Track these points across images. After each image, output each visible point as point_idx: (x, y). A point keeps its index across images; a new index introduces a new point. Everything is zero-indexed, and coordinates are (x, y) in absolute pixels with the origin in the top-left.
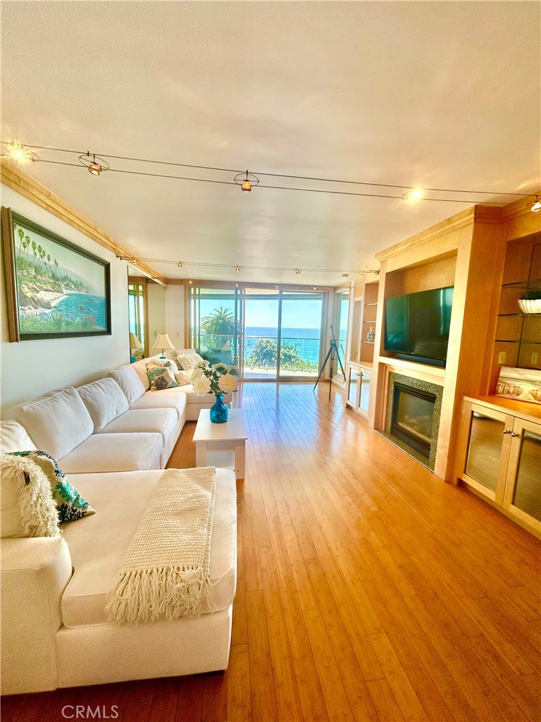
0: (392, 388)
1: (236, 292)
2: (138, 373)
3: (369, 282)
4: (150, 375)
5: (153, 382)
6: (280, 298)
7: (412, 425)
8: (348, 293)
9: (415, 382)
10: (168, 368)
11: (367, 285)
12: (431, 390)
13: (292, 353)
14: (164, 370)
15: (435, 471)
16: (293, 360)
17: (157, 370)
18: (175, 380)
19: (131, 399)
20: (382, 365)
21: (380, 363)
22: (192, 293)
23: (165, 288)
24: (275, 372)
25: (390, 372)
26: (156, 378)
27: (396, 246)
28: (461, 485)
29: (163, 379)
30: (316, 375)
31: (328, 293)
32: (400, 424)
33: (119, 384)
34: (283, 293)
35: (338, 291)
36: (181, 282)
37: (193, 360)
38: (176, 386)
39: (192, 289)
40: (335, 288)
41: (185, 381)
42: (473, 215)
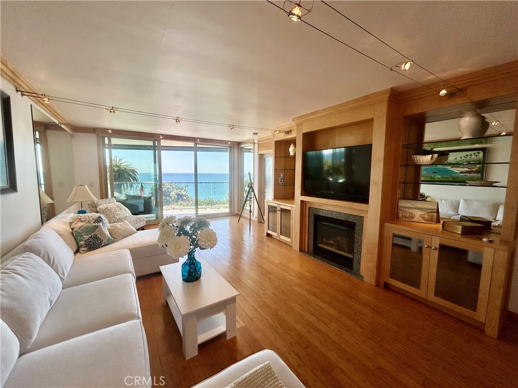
0: (312, 219)
1: (154, 143)
2: (61, 235)
3: (278, 140)
4: (75, 235)
5: (82, 243)
6: (195, 149)
7: (332, 245)
8: (252, 147)
9: (334, 214)
10: (101, 224)
11: (275, 141)
12: (350, 220)
13: (183, 192)
14: (97, 227)
15: (365, 279)
16: (185, 198)
17: (86, 228)
18: (109, 236)
19: (63, 274)
20: (302, 202)
21: (301, 201)
22: (107, 142)
23: (72, 136)
24: (194, 211)
25: (309, 207)
26: (87, 237)
27: (313, 113)
28: (387, 286)
29: (96, 237)
30: (227, 210)
31: (234, 147)
32: (320, 245)
33: (43, 258)
34: (198, 146)
35: (242, 146)
36: (93, 130)
37: (117, 209)
38: (112, 242)
39: (106, 139)
40: (239, 144)
41: (121, 235)
42: (388, 95)
